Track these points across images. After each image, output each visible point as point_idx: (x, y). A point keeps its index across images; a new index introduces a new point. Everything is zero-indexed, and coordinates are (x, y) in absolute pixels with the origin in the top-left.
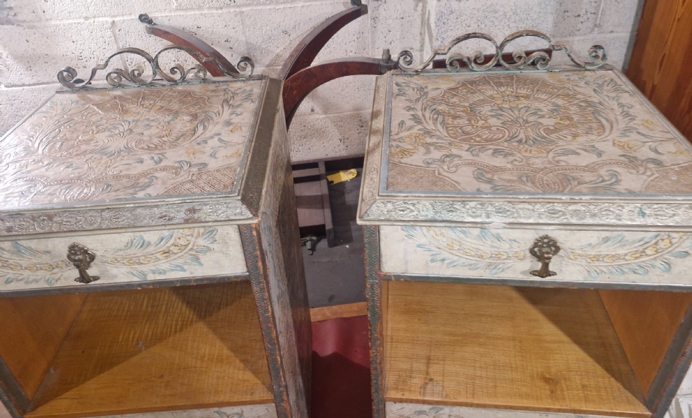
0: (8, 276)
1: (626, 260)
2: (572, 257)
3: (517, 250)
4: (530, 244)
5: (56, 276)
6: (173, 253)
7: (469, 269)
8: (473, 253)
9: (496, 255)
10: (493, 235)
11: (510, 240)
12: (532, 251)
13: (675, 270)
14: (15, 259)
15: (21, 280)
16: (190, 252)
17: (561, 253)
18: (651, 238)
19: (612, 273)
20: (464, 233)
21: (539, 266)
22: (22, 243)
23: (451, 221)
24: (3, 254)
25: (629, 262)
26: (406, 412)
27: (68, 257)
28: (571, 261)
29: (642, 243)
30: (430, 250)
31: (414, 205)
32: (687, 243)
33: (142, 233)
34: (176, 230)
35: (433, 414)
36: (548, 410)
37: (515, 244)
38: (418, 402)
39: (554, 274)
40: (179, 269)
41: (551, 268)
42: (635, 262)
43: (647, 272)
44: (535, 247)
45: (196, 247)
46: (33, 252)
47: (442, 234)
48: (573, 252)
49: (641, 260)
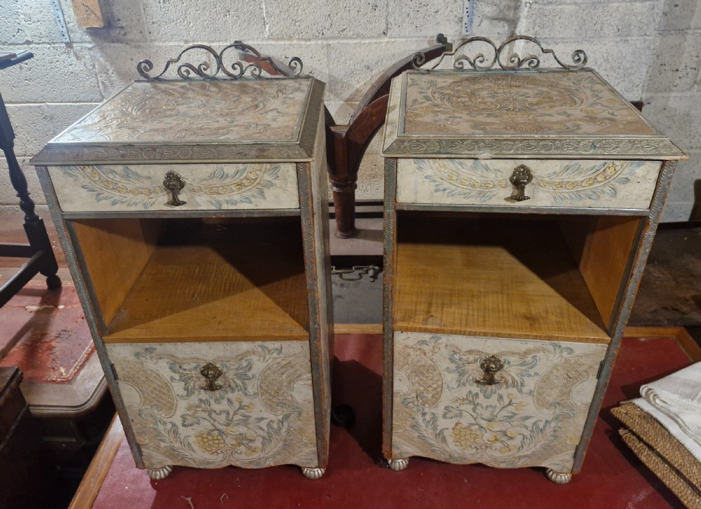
0: (115, 198)
1: (583, 187)
2: (542, 185)
3: (501, 178)
4: (510, 174)
5: (152, 201)
6: (245, 186)
7: (464, 198)
8: (467, 183)
9: (485, 184)
10: (482, 166)
11: (495, 170)
12: (511, 180)
13: (620, 195)
14: (123, 183)
15: (124, 202)
16: (258, 186)
17: (534, 181)
18: (600, 165)
19: (572, 198)
20: (461, 164)
21: (516, 192)
22: (131, 167)
23: (451, 153)
24: (115, 177)
25: (585, 188)
26: (411, 342)
27: (164, 183)
28: (541, 188)
29: (594, 170)
30: (434, 181)
31: (425, 143)
32: (627, 170)
33: (223, 165)
34: (249, 165)
35: (433, 344)
36: (527, 337)
37: (499, 174)
38: (420, 330)
39: (528, 198)
40: (247, 200)
41: (526, 194)
42: (589, 188)
43: (599, 198)
44: (513, 175)
45: (262, 182)
46: (138, 177)
47: (445, 166)
48: (542, 180)
49: (594, 186)
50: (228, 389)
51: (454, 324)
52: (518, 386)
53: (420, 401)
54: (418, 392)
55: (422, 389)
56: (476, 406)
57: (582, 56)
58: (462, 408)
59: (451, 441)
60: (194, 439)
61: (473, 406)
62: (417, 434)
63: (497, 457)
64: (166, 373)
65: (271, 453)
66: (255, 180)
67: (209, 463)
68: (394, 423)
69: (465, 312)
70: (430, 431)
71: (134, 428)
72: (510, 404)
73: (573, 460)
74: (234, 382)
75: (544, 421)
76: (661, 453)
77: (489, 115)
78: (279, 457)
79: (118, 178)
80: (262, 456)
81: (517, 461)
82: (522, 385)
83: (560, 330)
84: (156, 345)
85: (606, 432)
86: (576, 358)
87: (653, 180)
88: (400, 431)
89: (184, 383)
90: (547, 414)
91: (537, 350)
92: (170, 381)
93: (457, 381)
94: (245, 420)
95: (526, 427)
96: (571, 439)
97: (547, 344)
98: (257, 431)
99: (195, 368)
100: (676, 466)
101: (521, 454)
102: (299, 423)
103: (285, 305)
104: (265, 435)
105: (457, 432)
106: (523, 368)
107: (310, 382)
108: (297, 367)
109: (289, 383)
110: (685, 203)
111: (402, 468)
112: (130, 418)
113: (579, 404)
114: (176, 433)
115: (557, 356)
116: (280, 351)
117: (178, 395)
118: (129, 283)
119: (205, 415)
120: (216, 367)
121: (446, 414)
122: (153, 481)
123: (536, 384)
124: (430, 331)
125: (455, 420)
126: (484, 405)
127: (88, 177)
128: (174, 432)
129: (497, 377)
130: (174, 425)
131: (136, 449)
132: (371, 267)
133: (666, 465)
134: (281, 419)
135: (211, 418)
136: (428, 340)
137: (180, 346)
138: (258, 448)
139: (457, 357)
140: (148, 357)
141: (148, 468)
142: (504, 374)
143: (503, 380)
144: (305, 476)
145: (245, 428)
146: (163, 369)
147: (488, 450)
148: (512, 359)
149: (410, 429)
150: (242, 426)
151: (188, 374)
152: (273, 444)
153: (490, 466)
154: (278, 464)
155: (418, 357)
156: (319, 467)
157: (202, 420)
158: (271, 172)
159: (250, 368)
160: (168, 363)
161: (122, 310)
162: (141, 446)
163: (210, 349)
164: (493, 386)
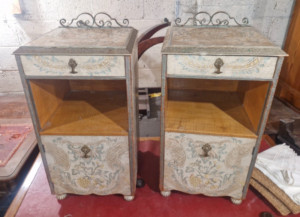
0: (48, 70)
1: (245, 68)
2: (227, 67)
3: (210, 64)
4: (214, 62)
5: (63, 72)
6: (102, 66)
7: (195, 72)
8: (196, 66)
9: (204, 66)
10: (203, 58)
11: (208, 60)
12: (215, 64)
13: (260, 72)
14: (51, 63)
15: (52, 72)
16: (108, 66)
17: (224, 65)
18: (252, 59)
19: (240, 73)
20: (194, 57)
21: (216, 70)
22: (55, 56)
23: (190, 53)
24: (48, 60)
25: (245, 69)
26: (172, 137)
27: (69, 64)
28: (227, 68)
29: (249, 61)
30: (182, 65)
31: (179, 48)
32: (263, 61)
33: (94, 56)
34: (105, 56)
35: (181, 138)
36: (222, 135)
37: (210, 62)
38: (176, 132)
39: (222, 73)
40: (103, 72)
41: (221, 71)
42: (247, 68)
43: (251, 73)
44: (216, 63)
45: (110, 64)
46: (58, 61)
47: (187, 58)
48: (228, 65)
49: (249, 68)
50: (93, 158)
51: (190, 129)
52: (218, 158)
53: (176, 164)
54: (175, 160)
55: (177, 158)
56: (200, 167)
57: (246, 20)
58: (194, 167)
59: (189, 183)
60: (77, 181)
61: (199, 167)
62: (174, 180)
63: (209, 191)
64: (66, 150)
65: (111, 188)
66: (107, 63)
67: (83, 192)
68: (164, 174)
69: (195, 125)
70: (180, 178)
71: (51, 175)
72: (214, 166)
73: (242, 193)
74: (96, 155)
75: (229, 174)
77: (206, 40)
78: (114, 190)
79: (49, 61)
80: (106, 189)
81: (218, 193)
82: (220, 157)
83: (236, 132)
84: (62, 137)
86: (243, 145)
87: (274, 65)
88: (167, 178)
89: (73, 154)
90: (230, 171)
91: (226, 141)
92: (67, 153)
93: (192, 155)
94: (100, 172)
95: (222, 177)
96: (241, 183)
97: (230, 139)
98: (104, 177)
99: (79, 147)
101: (219, 190)
102: (123, 174)
103: (117, 122)
104: (108, 179)
105: (192, 179)
106: (220, 149)
107: (128, 155)
108: (123, 148)
109: (119, 155)
111: (168, 196)
112: (50, 170)
113: (244, 166)
114: (69, 177)
115: (235, 144)
116: (116, 140)
117: (71, 160)
118: (52, 111)
119: (82, 169)
120: (88, 147)
121: (187, 170)
122: (60, 201)
123: (226, 157)
124: (180, 132)
125: (191, 173)
126: (203, 166)
127: (37, 60)
128: (68, 177)
129: (209, 153)
130: (68, 174)
131: (51, 185)
134: (115, 172)
135: (85, 171)
136: (179, 136)
137: (73, 137)
138: (105, 185)
139: (192, 144)
140: (59, 142)
141: (56, 194)
142: (212, 152)
143: (212, 155)
144: (125, 200)
146: (65, 148)
147: (205, 187)
148: (216, 145)
149: (171, 177)
150: (98, 175)
151: (75, 150)
152: (111, 184)
153: (206, 195)
154: (113, 194)
155: (175, 144)
156: (131, 195)
157: (81, 172)
158: (113, 60)
159: (102, 148)
160: (67, 145)
161: (48, 122)
162: (54, 184)
163: (86, 139)
164: (207, 158)
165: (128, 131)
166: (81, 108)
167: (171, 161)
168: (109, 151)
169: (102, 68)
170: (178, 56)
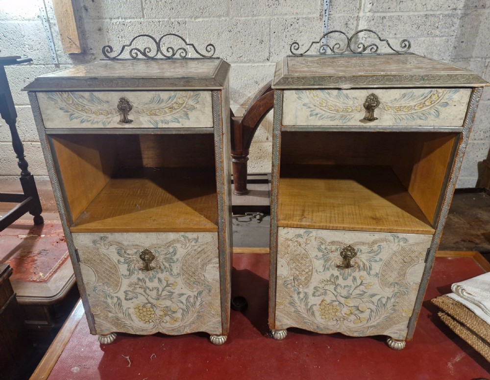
0: (83, 118)
1: (416, 110)
2: (386, 109)
3: (357, 104)
4: (363, 101)
5: (109, 120)
6: (175, 109)
7: (331, 120)
8: (333, 108)
9: (346, 109)
10: (344, 95)
11: (353, 98)
12: (364, 105)
13: (442, 116)
14: (89, 106)
15: (89, 121)
16: (184, 109)
17: (381, 106)
18: (428, 93)
19: (408, 119)
20: (329, 94)
21: (368, 115)
22: (95, 93)
23: (322, 85)
24: (84, 101)
25: (417, 111)
26: (290, 236)
27: (118, 106)
28: (385, 111)
29: (423, 97)
30: (310, 108)
31: (303, 79)
32: (447, 96)
33: (160, 92)
34: (178, 92)
35: (306, 237)
36: (374, 230)
37: (356, 101)
38: (297, 227)
39: (377, 119)
40: (176, 121)
41: (375, 116)
42: (420, 110)
43: (427, 118)
44: (366, 102)
45: (187, 106)
46: (100, 101)
47: (317, 96)
48: (386, 105)
49: (423, 109)
50: (159, 270)
51: (321, 222)
52: (368, 269)
53: (296, 283)
54: (295, 275)
55: (298, 273)
57: (407, 44)
58: (327, 287)
59: (318, 315)
60: (133, 310)
61: (335, 286)
62: (293, 310)
63: (352, 327)
64: (115, 257)
65: (188, 322)
67: (143, 330)
68: (277, 300)
69: (328, 215)
70: (303, 306)
71: (90, 301)
72: (361, 284)
73: (407, 329)
74: (164, 265)
75: (386, 298)
76: (470, 327)
77: (346, 68)
78: (194, 326)
79: (85, 102)
80: (182, 324)
81: (366, 330)
82: (370, 269)
83: (397, 225)
84: (109, 235)
85: (429, 316)
86: (410, 247)
87: (466, 103)
88: (282, 307)
89: (127, 265)
90: (388, 292)
91: (382, 240)
92: (117, 263)
93: (323, 266)
95: (373, 303)
96: (406, 312)
97: (388, 236)
98: (179, 304)
99: (136, 253)
100: (482, 335)
101: (369, 324)
102: (209, 299)
103: (200, 211)
104: (184, 307)
105: (322, 307)
106: (371, 255)
107: (218, 265)
108: (209, 253)
109: (203, 266)
110: (472, 178)
111: (282, 338)
112: (88, 293)
113: (412, 283)
114: (120, 305)
115: (396, 245)
116: (197, 240)
117: (123, 275)
118: (91, 196)
119: (141, 291)
120: (151, 252)
121: (314, 292)
122: (102, 346)
123: (380, 268)
124: (304, 227)
125: (321, 298)
126: (343, 285)
127: (65, 101)
128: (119, 304)
129: (352, 262)
130: (119, 299)
131: (90, 318)
132: (258, 213)
133: (475, 336)
134: (196, 295)
135: (146, 293)
136: (302, 234)
137: (126, 235)
138: (179, 318)
139: (323, 247)
140: (102, 244)
141: (99, 334)
142: (358, 261)
143: (357, 265)
144: (212, 343)
145: (170, 302)
146: (112, 253)
147: (345, 321)
148: (364, 248)
149: (289, 305)
150: (168, 300)
151: (130, 258)
152: (190, 315)
153: (347, 335)
154: (193, 332)
155: (296, 248)
156: (222, 335)
157: (139, 295)
158: (193, 98)
159: (175, 254)
160: (116, 249)
161: (85, 213)
162: (95, 316)
163: (147, 237)
164: (349, 270)
165: (217, 224)
166: (139, 192)
167: (288, 278)
168: (186, 259)
169: (173, 112)
170: (303, 93)
